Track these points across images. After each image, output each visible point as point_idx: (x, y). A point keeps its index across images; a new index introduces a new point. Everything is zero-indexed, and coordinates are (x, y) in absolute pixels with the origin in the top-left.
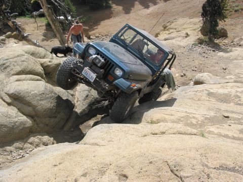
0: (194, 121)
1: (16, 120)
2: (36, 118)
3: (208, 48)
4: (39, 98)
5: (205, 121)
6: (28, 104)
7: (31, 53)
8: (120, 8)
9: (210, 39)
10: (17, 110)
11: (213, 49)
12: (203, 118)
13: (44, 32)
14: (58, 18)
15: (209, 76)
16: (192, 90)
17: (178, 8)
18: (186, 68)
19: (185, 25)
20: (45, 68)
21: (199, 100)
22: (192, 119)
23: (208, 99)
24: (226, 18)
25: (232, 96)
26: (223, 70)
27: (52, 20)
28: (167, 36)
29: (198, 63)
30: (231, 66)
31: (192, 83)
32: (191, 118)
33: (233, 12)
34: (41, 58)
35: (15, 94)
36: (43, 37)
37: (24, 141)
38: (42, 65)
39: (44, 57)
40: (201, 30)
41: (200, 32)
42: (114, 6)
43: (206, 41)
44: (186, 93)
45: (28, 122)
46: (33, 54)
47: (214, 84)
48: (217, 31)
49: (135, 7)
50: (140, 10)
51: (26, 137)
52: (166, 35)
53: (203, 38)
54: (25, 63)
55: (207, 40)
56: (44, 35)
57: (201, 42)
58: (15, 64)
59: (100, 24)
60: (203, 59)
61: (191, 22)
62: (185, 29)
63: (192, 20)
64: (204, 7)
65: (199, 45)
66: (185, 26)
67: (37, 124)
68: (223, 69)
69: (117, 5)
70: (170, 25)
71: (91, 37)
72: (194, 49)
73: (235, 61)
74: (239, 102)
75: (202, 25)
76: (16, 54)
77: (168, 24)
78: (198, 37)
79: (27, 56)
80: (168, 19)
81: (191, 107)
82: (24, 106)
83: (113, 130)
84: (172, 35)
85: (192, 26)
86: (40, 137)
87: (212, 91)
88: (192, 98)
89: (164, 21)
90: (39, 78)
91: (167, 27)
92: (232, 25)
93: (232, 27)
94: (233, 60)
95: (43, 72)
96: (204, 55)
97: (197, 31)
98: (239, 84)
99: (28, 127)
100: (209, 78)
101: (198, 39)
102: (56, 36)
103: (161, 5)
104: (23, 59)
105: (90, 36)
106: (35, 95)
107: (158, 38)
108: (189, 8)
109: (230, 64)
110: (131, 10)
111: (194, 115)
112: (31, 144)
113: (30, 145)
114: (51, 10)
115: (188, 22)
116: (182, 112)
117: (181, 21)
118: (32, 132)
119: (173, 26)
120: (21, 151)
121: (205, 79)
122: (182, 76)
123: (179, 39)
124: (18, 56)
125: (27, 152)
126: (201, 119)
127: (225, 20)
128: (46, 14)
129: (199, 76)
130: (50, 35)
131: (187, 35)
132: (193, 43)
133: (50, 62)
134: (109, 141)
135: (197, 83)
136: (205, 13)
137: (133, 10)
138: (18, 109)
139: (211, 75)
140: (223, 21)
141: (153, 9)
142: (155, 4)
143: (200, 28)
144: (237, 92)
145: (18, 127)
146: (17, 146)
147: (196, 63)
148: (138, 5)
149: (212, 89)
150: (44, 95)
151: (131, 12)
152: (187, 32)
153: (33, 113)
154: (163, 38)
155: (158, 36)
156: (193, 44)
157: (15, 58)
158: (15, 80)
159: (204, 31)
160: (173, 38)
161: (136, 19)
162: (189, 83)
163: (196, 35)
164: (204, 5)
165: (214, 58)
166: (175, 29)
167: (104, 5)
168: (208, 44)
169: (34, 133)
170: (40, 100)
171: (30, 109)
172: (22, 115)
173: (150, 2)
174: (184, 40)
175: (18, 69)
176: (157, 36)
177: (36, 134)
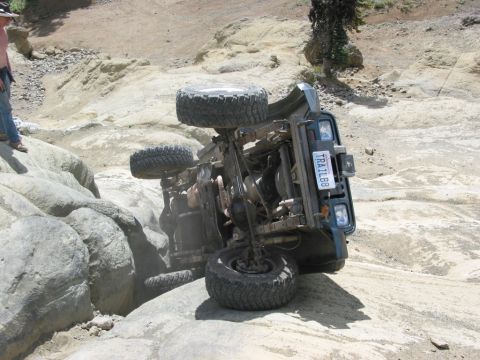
3: (325, 96)
9: (327, 72)
11: (338, 100)
19: (268, 36)
24: (362, 23)
25: (413, 244)
26: (366, 156)
28: (227, 63)
30: (383, 145)
33: (373, 10)
40: (306, 50)
41: (303, 55)
43: (318, 79)
48: (346, 55)
52: (221, 57)
53: (312, 70)
55: (323, 75)
61: (281, 30)
62: (268, 45)
63: (284, 25)
66: (268, 39)
68: (367, 152)
70: (234, 33)
71: (35, 53)
73: (391, 132)
74: (435, 263)
75: (308, 38)
77: (228, 32)
78: (301, 68)
84: (240, 60)
85: (284, 39)
89: (216, 22)
91: (225, 37)
92: (371, 39)
93: (372, 45)
94: (385, 128)
97: (297, 51)
98: (421, 206)
101: (303, 73)
105: (32, 50)
107: (204, 64)
109: (379, 138)
115: (276, 29)
117: (258, 25)
119: (239, 36)
123: (257, 71)
127: (360, 28)
131: (275, 62)
132: (291, 82)
136: (317, 12)
140: (354, 31)
143: (304, 46)
144: (423, 230)
152: (274, 53)
154: (218, 66)
155: (203, 60)
156: (290, 86)
160: (242, 68)
161: (149, 14)
163: (294, 63)
166: (246, 44)
168: (325, 86)
174: (268, 75)
176: (199, 58)
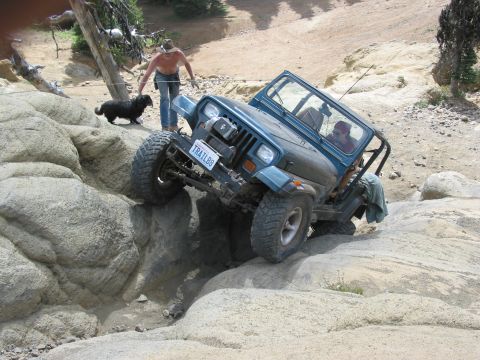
0: (443, 288)
1: (10, 270)
2: (57, 267)
3: (451, 113)
4: (66, 219)
5: (470, 290)
6: (41, 233)
7: (48, 110)
8: (246, 15)
9: (455, 91)
10: (13, 247)
11: (464, 117)
12: (463, 282)
13: (67, 63)
14: (108, 31)
15: (460, 180)
16: (421, 210)
17: (379, 19)
18: (402, 159)
19: (396, 58)
20: (81, 147)
21: (440, 236)
22: (437, 283)
23: (461, 234)
27: (92, 35)
29: (428, 149)
31: (418, 194)
32: (434, 280)
34: (71, 123)
35: (10, 208)
36: (67, 76)
37: (28, 323)
38: (74, 140)
39: (78, 122)
40: (434, 72)
41: (431, 77)
42: (231, 10)
43: (445, 98)
44: (406, 218)
45: (40, 277)
46: (53, 113)
47: (471, 198)
48: (474, 75)
49: (280, 14)
50: (291, 21)
51: (32, 313)
52: (350, 80)
53: (439, 90)
54: (35, 133)
55: (449, 95)
56: (69, 72)
57: (434, 99)
58: (12, 135)
59: (198, 51)
60: (441, 139)
61: (409, 53)
62: (396, 67)
63: (412, 48)
64: (444, 18)
65: (431, 106)
66: (396, 62)
67: (59, 282)
69: (238, 8)
70: (363, 57)
72: (420, 115)
75: (436, 60)
76: (15, 112)
77: (357, 56)
78: (428, 88)
79: (38, 117)
80: (356, 44)
81: (431, 253)
82: (29, 237)
83: (254, 306)
84: (366, 82)
85: (413, 61)
86: (65, 314)
87: (468, 215)
88: (424, 231)
89: (345, 49)
90: (68, 170)
91: (354, 61)
95: (76, 157)
96: (442, 129)
97: (424, 73)
99: (38, 290)
100: (459, 184)
101: (429, 92)
102: (101, 74)
103: (340, 12)
104: (31, 124)
106: (59, 213)
107: (333, 86)
108: (405, 21)
110: (271, 20)
111: (441, 274)
112: (43, 330)
113: (41, 335)
114: (92, 12)
115: (404, 52)
116: (410, 264)
117: (387, 49)
118: (47, 303)
119: (368, 60)
120: (18, 349)
121: (450, 186)
122: (393, 178)
123: (384, 91)
124: (18, 116)
125: (35, 352)
126: (458, 283)
128: (80, 21)
129: (434, 179)
130: (81, 72)
131: (402, 83)
132: (416, 100)
133: (93, 133)
134: (247, 334)
135: (431, 194)
136: (445, 32)
137: (276, 20)
138: (16, 245)
139: (463, 177)
141: (320, 19)
142: (326, 8)
143: (433, 67)
145: (13, 288)
146: (9, 335)
147: (425, 148)
148: (285, 12)
149: (468, 210)
150: (79, 214)
151: (271, 26)
152: (401, 75)
153: (53, 256)
154: (346, 87)
155: (332, 84)
156: (416, 104)
157: (12, 122)
158: (10, 174)
159: (441, 73)
160: (369, 89)
161: (281, 43)
162: (409, 195)
163: (422, 83)
164: (444, 13)
165: (467, 136)
166: (374, 67)
167: (209, 7)
168: (452, 105)
169: (52, 304)
170: (70, 224)
171: (46, 245)
172: (25, 260)
173: (315, 4)
174: (395, 94)
175: (18, 146)
176: (329, 82)
177: (55, 308)
